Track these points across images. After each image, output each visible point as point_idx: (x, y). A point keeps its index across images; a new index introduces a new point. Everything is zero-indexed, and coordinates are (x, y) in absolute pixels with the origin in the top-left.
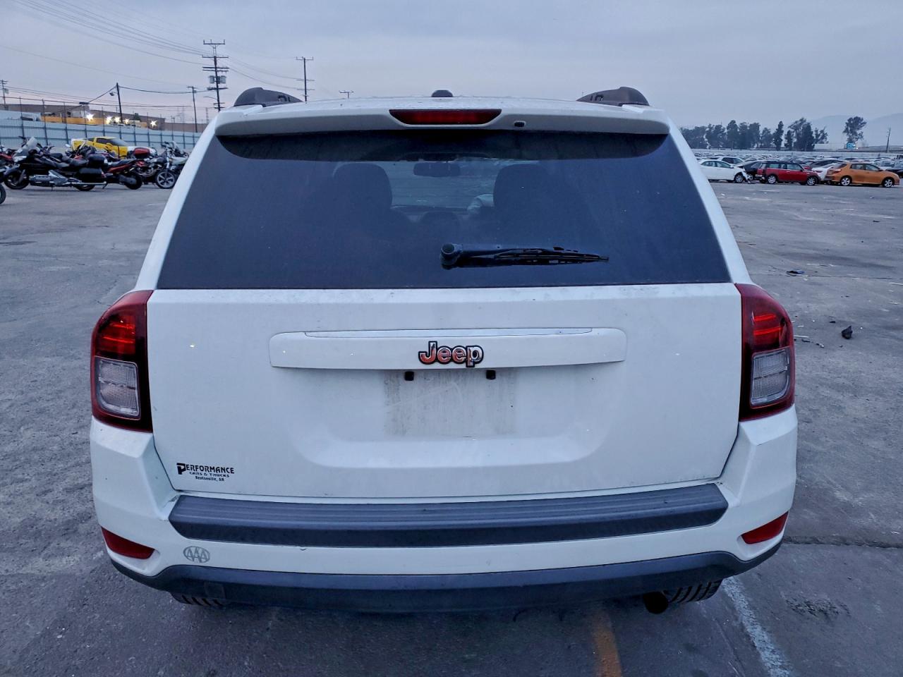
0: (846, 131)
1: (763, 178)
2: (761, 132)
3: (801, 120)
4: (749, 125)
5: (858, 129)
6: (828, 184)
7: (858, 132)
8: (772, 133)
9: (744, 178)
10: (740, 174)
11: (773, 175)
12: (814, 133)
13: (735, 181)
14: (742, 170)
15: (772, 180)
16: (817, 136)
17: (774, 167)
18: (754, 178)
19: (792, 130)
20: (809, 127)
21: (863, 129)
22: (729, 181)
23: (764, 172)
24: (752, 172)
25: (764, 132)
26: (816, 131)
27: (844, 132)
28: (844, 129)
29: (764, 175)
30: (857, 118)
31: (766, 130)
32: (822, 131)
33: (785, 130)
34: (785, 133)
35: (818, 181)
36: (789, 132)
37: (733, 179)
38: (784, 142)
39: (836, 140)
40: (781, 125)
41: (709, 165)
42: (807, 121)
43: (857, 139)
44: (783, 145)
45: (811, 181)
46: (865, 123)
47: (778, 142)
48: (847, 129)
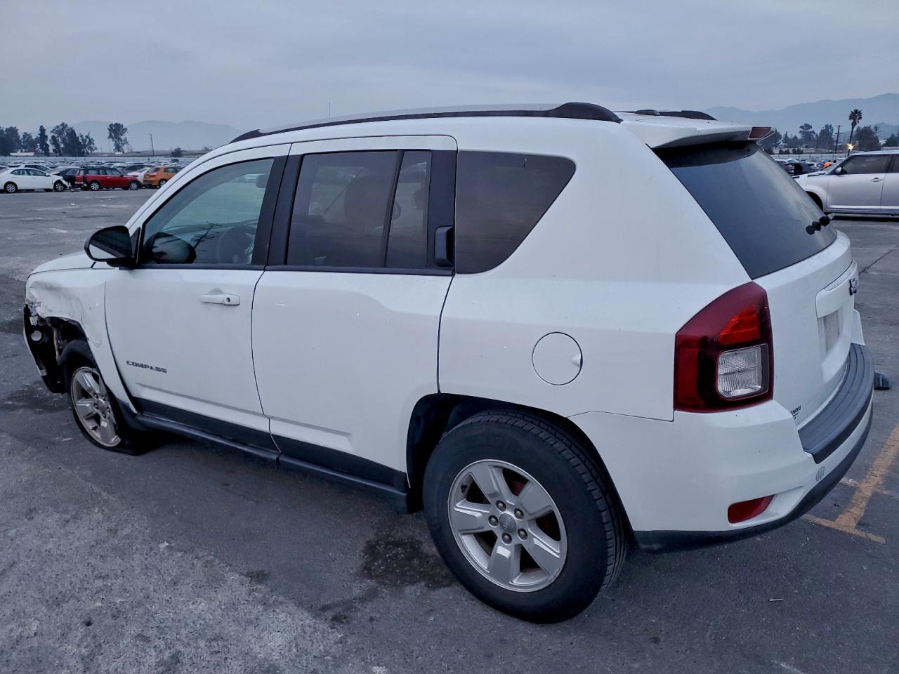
0: (110, 136)
1: (85, 185)
2: (21, 137)
3: (63, 125)
4: (4, 130)
5: (121, 135)
6: (146, 188)
7: (123, 138)
8: (34, 137)
9: (65, 186)
10: (59, 182)
11: (95, 181)
12: (80, 138)
13: (55, 190)
14: (60, 178)
15: (95, 186)
16: (84, 141)
17: (93, 173)
18: (74, 186)
19: (56, 135)
20: (73, 132)
21: (126, 135)
22: (48, 190)
23: (84, 179)
24: (71, 179)
25: (24, 137)
26: (81, 136)
27: (109, 138)
28: (108, 134)
29: (86, 182)
30: (117, 124)
31: (26, 135)
32: (87, 137)
33: (49, 135)
34: (49, 138)
35: (140, 186)
36: (53, 137)
37: (52, 187)
38: (51, 148)
39: (104, 144)
40: (42, 130)
41: (19, 173)
42: (69, 126)
43: (124, 144)
44: (51, 151)
45: (134, 186)
46: (126, 129)
47: (45, 148)
48: (110, 134)
